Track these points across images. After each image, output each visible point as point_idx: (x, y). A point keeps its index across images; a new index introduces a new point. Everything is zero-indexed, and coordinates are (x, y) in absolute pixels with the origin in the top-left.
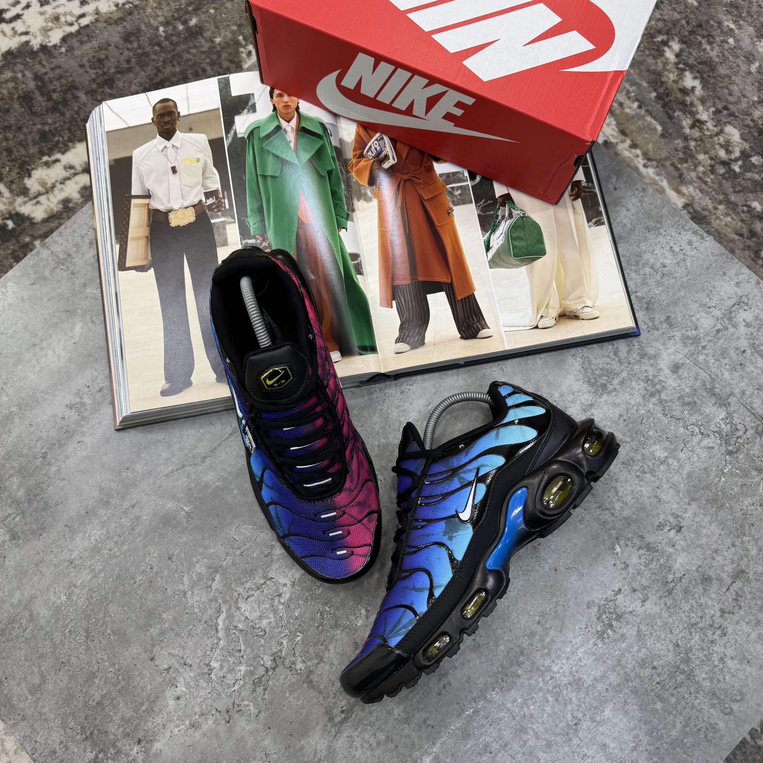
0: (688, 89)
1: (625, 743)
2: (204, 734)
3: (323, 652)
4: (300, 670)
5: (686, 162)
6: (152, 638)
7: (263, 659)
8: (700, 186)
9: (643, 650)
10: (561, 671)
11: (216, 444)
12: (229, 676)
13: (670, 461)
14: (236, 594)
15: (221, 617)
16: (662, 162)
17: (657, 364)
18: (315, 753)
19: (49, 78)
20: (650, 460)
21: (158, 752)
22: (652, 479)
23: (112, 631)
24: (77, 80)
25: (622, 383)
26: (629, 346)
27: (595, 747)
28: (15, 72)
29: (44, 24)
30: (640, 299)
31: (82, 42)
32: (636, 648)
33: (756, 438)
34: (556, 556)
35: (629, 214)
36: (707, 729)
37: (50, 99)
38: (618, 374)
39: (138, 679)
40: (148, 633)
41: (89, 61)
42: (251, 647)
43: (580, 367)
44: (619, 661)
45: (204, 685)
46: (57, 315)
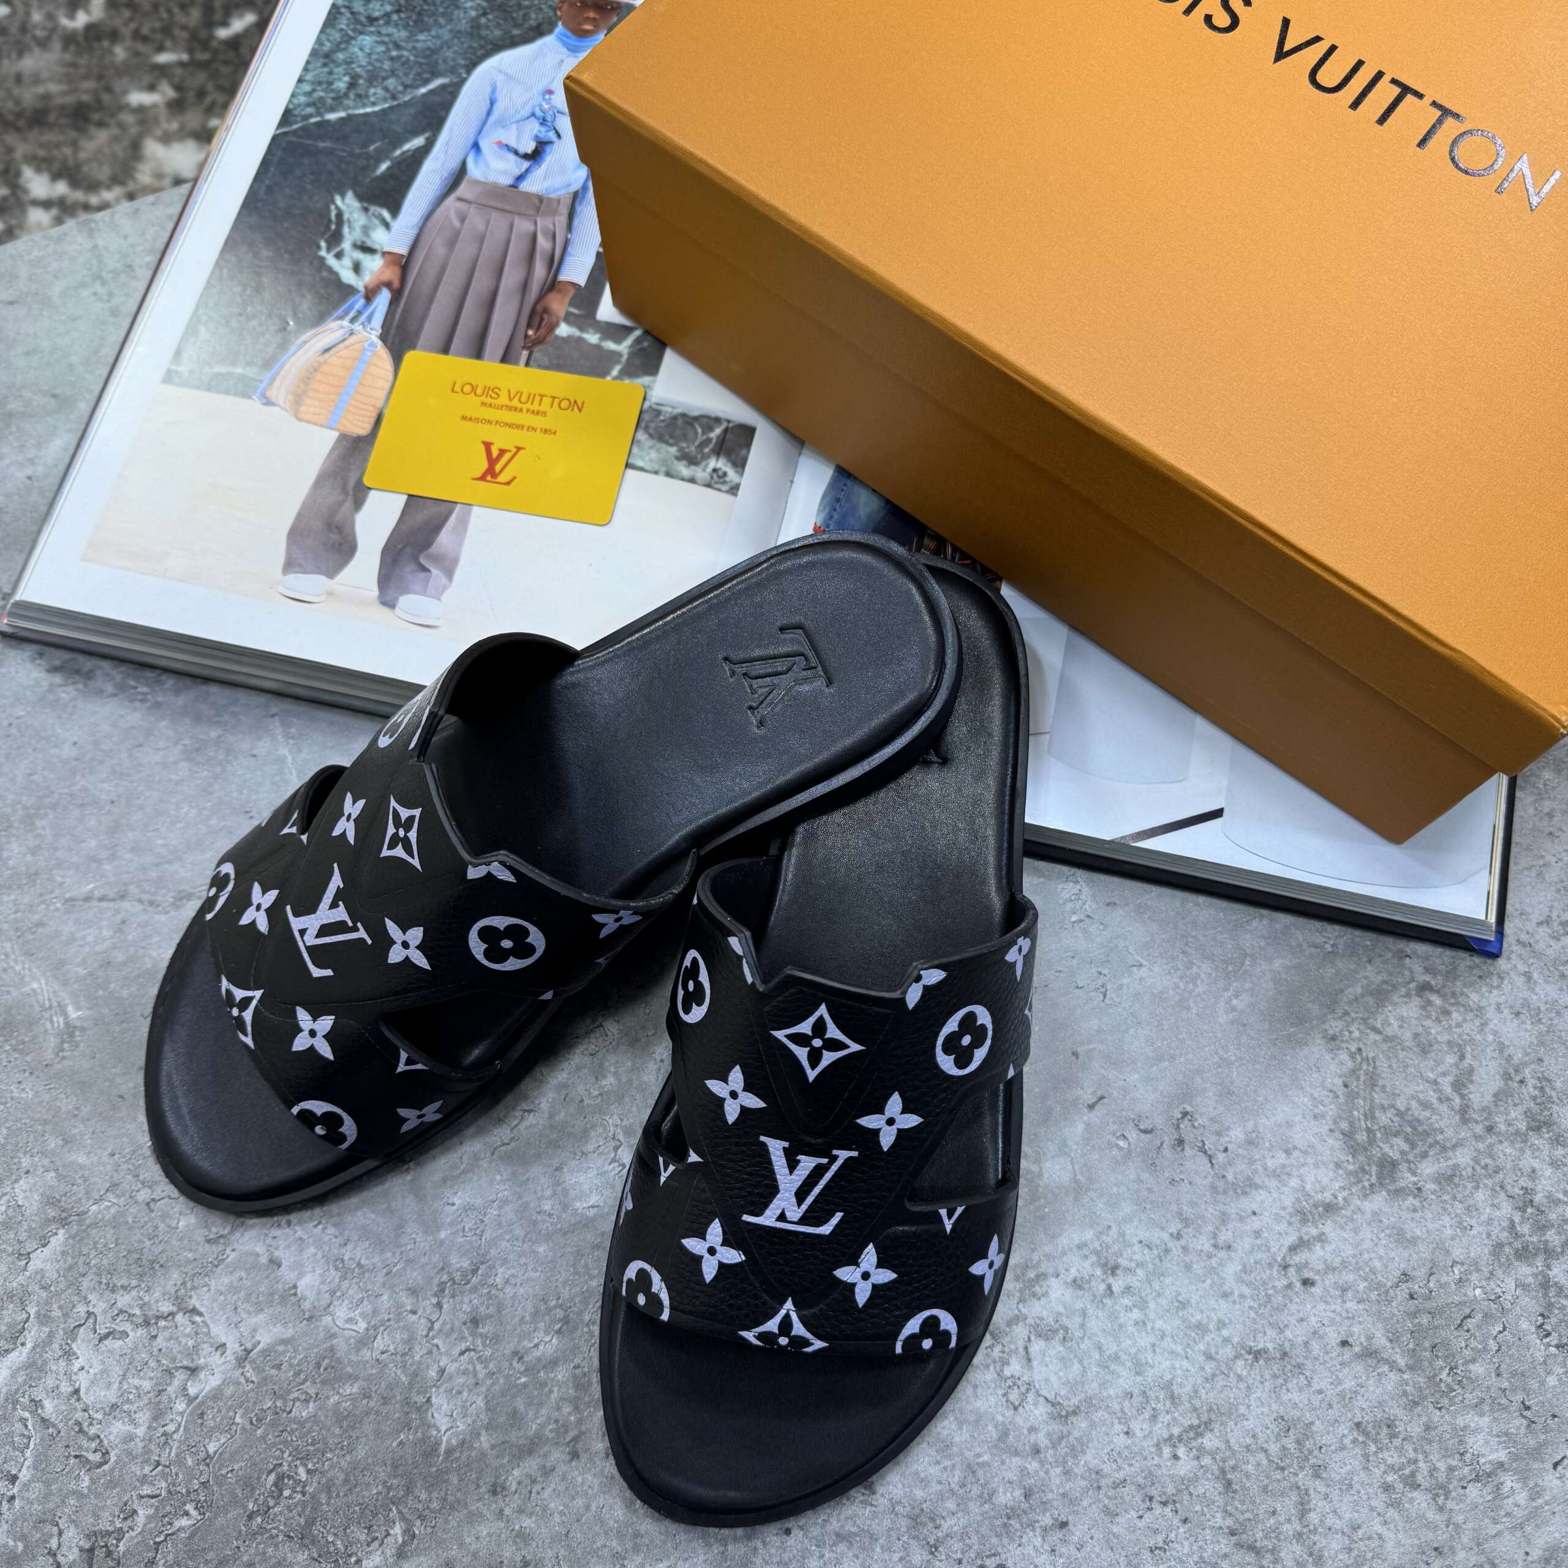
7: (60, 1533)
13: (1509, 1482)
14: (81, 1309)
15: (12, 1356)
22: (1432, 1515)
38: (1444, 1149)
42: (48, 1484)
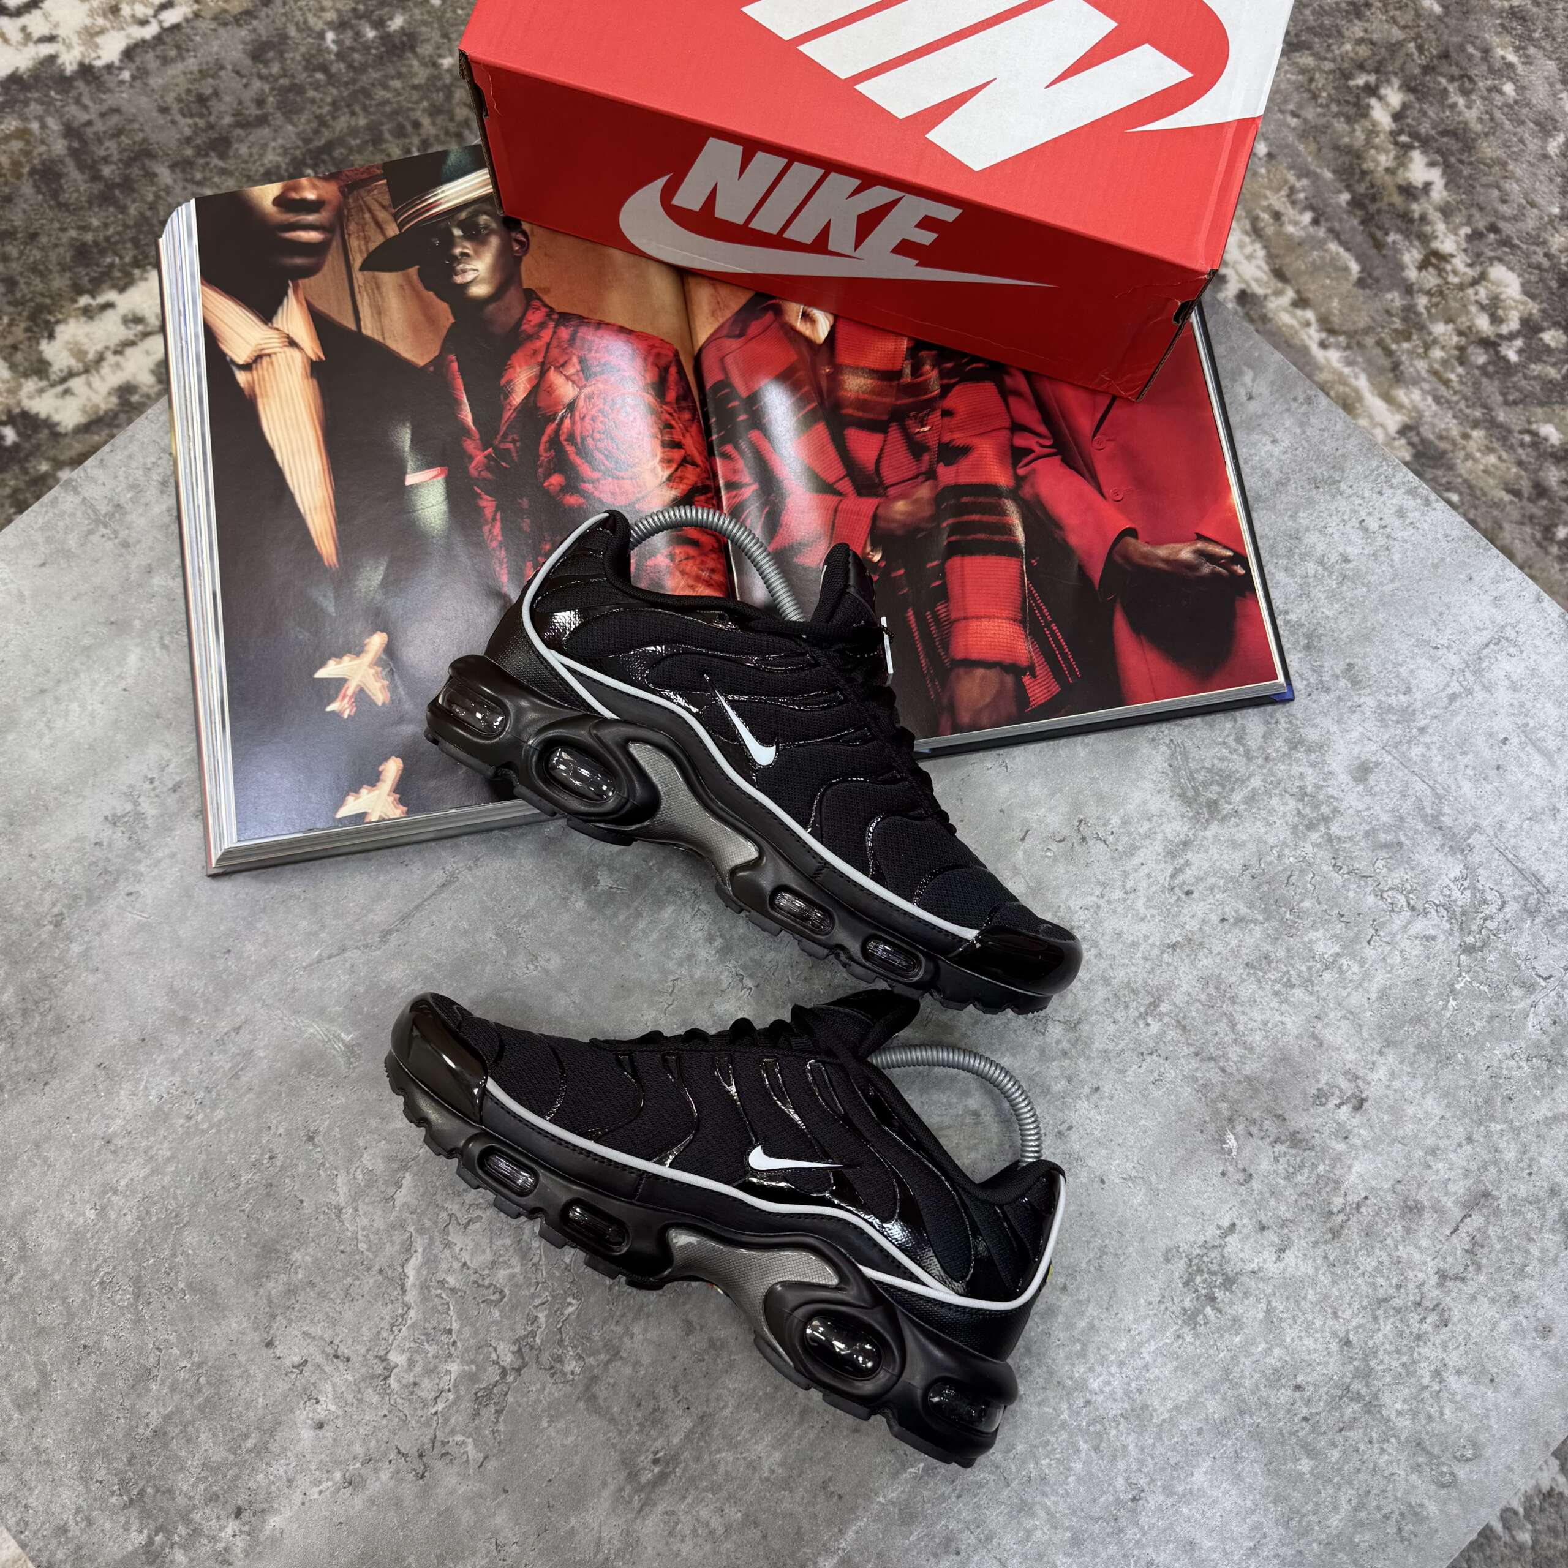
0: (1416, 188)
1: (1234, 1540)
2: (372, 1501)
3: (620, 1338)
4: (572, 1373)
5: (1408, 338)
6: (270, 1301)
8: (1435, 389)
9: (1277, 1351)
10: (1107, 1389)
11: (412, 906)
12: (426, 1383)
16: (1358, 337)
17: (1324, 762)
18: (598, 1545)
19: (96, 134)
20: (1304, 960)
21: (277, 1533)
23: (190, 1285)
24: (154, 138)
25: (1251, 799)
26: (1267, 723)
27: (1171, 1546)
28: (24, 118)
29: (88, 21)
30: (1294, 627)
31: (165, 61)
32: (1263, 1346)
33: (1523, 920)
34: (1105, 1153)
35: (1277, 450)
36: (1402, 1515)
37: (96, 177)
39: (239, 1384)
40: (261, 1291)
41: (179, 100)
43: (1166, 765)
44: (1227, 1372)
45: (375, 1399)
46: (92, 630)
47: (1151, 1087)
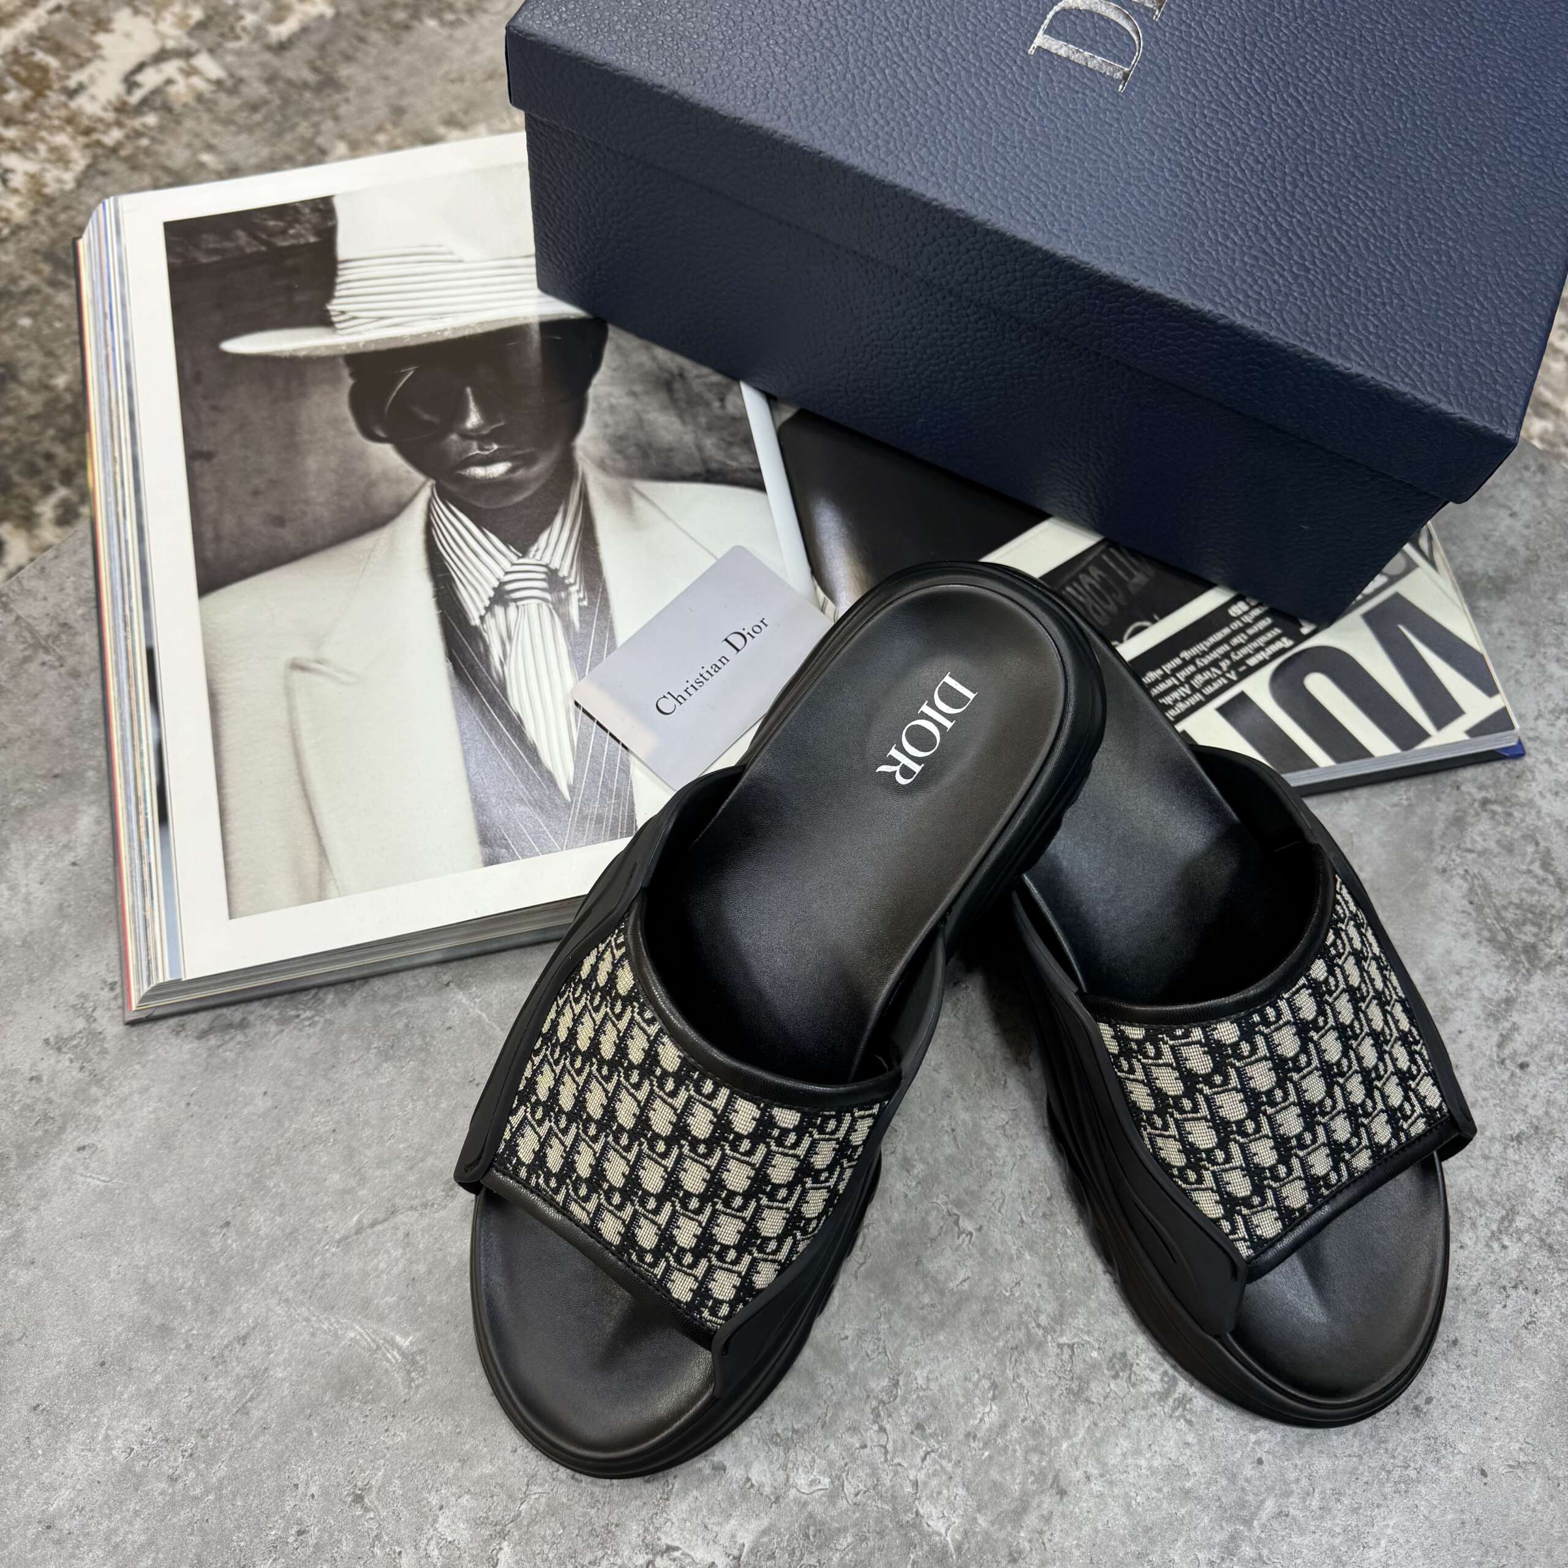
34: (1479, 1430)
35: (1518, 525)
43: (1465, 902)
46: (26, 785)
47: (1524, 1331)
